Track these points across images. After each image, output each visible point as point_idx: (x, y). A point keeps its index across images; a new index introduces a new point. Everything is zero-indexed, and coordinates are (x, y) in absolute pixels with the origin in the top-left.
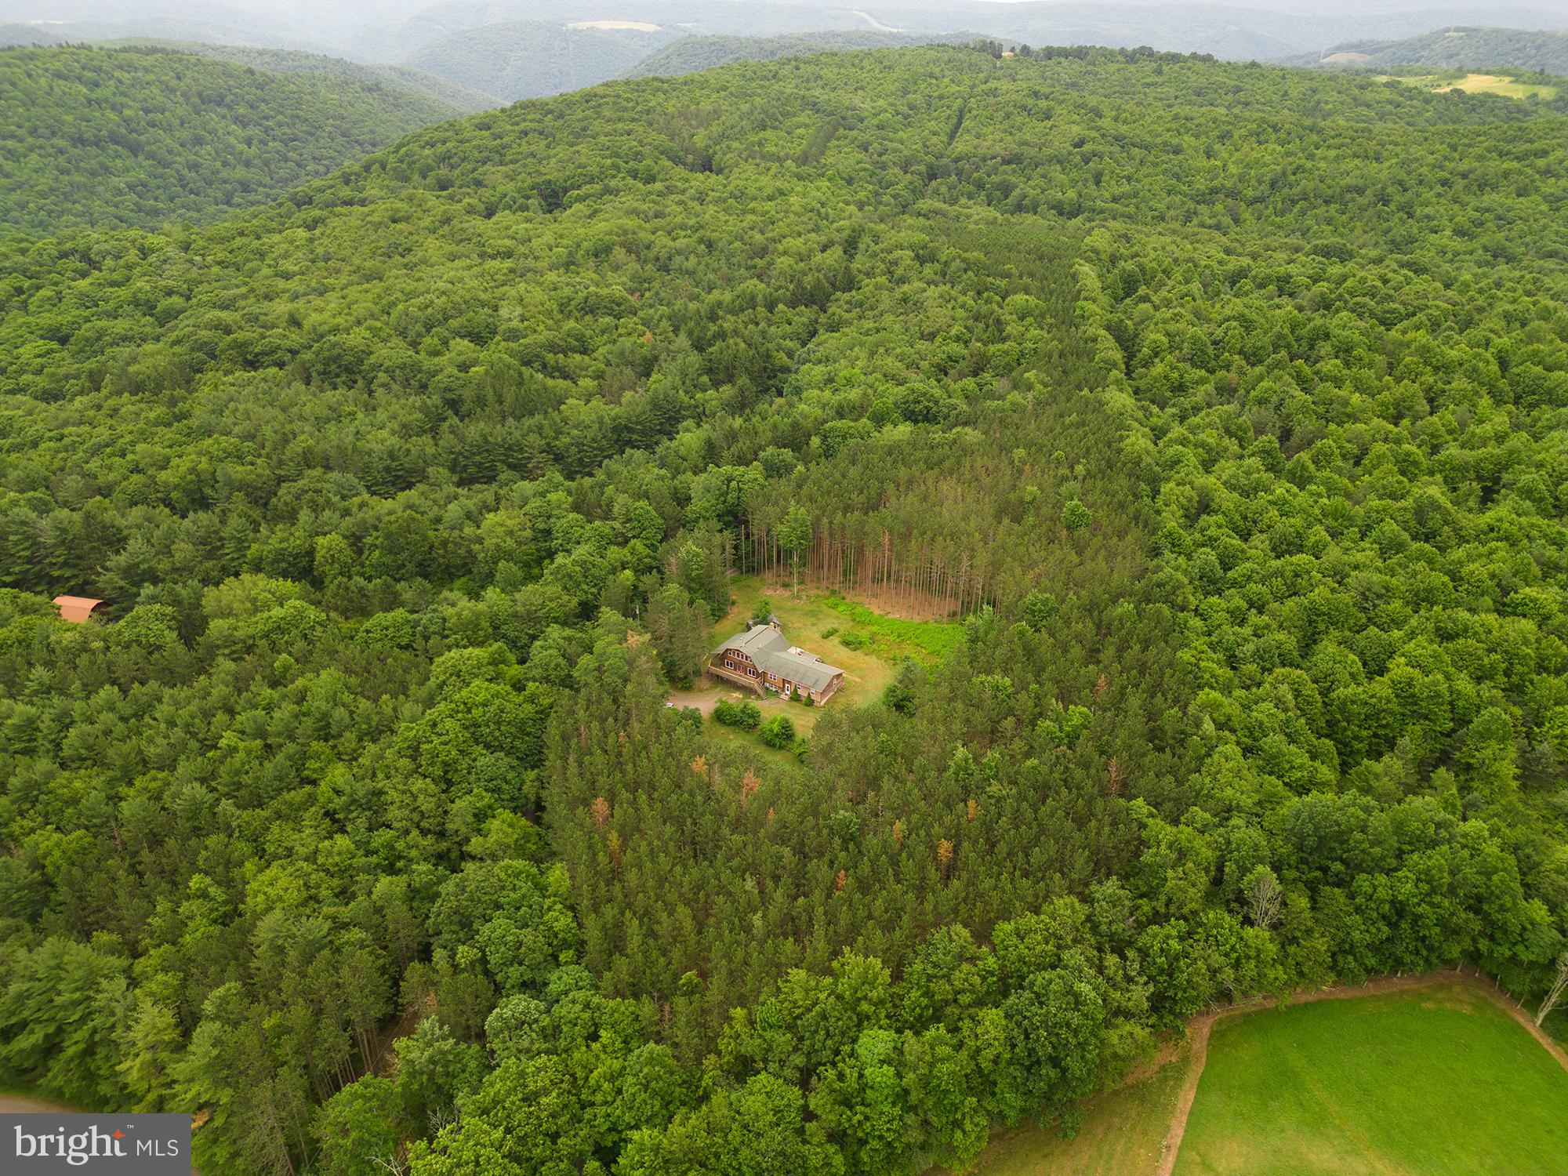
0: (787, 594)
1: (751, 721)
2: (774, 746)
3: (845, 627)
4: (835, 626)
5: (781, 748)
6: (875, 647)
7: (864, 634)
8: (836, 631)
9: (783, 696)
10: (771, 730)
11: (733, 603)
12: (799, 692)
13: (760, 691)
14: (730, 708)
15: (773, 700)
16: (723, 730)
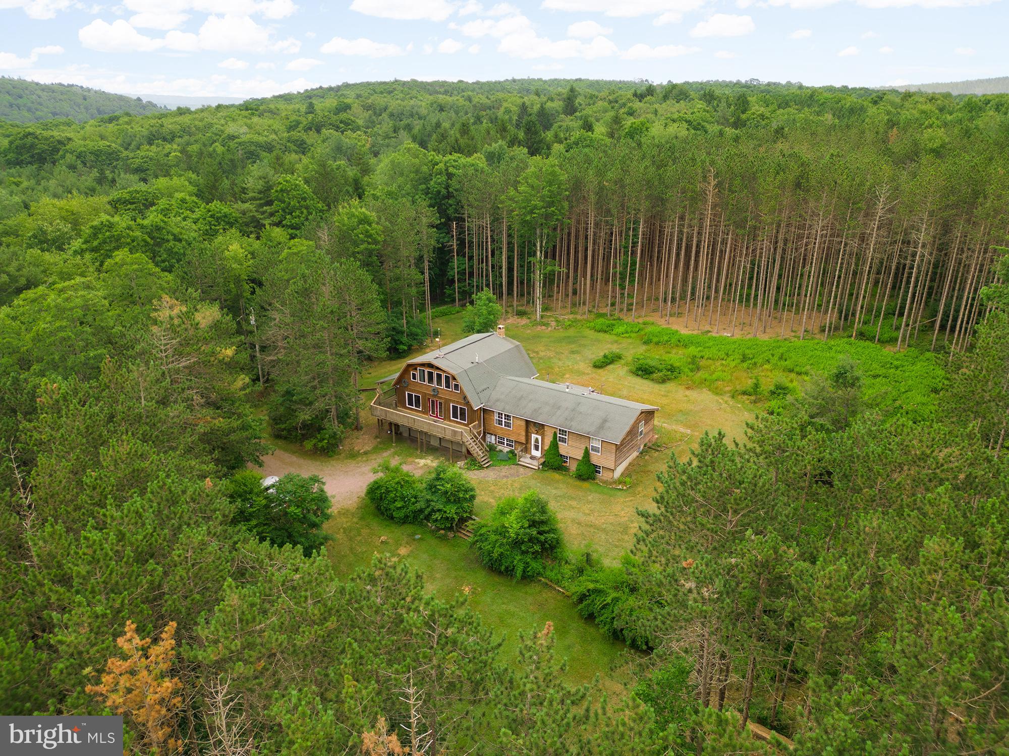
0: (524, 321)
1: (451, 510)
2: (509, 572)
3: (634, 351)
4: (615, 349)
5: (527, 578)
6: (702, 374)
7: (676, 357)
8: (619, 357)
9: (526, 460)
10: (502, 532)
11: (436, 334)
12: (564, 449)
13: (476, 450)
14: (406, 482)
15: (505, 470)
16: (386, 534)
